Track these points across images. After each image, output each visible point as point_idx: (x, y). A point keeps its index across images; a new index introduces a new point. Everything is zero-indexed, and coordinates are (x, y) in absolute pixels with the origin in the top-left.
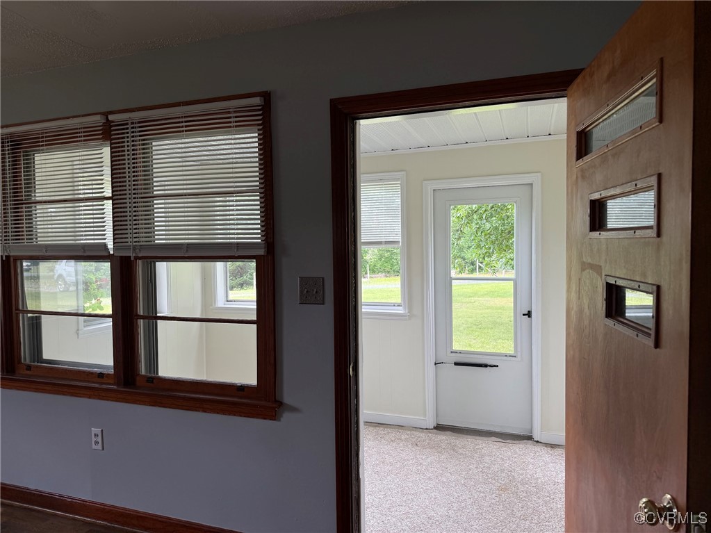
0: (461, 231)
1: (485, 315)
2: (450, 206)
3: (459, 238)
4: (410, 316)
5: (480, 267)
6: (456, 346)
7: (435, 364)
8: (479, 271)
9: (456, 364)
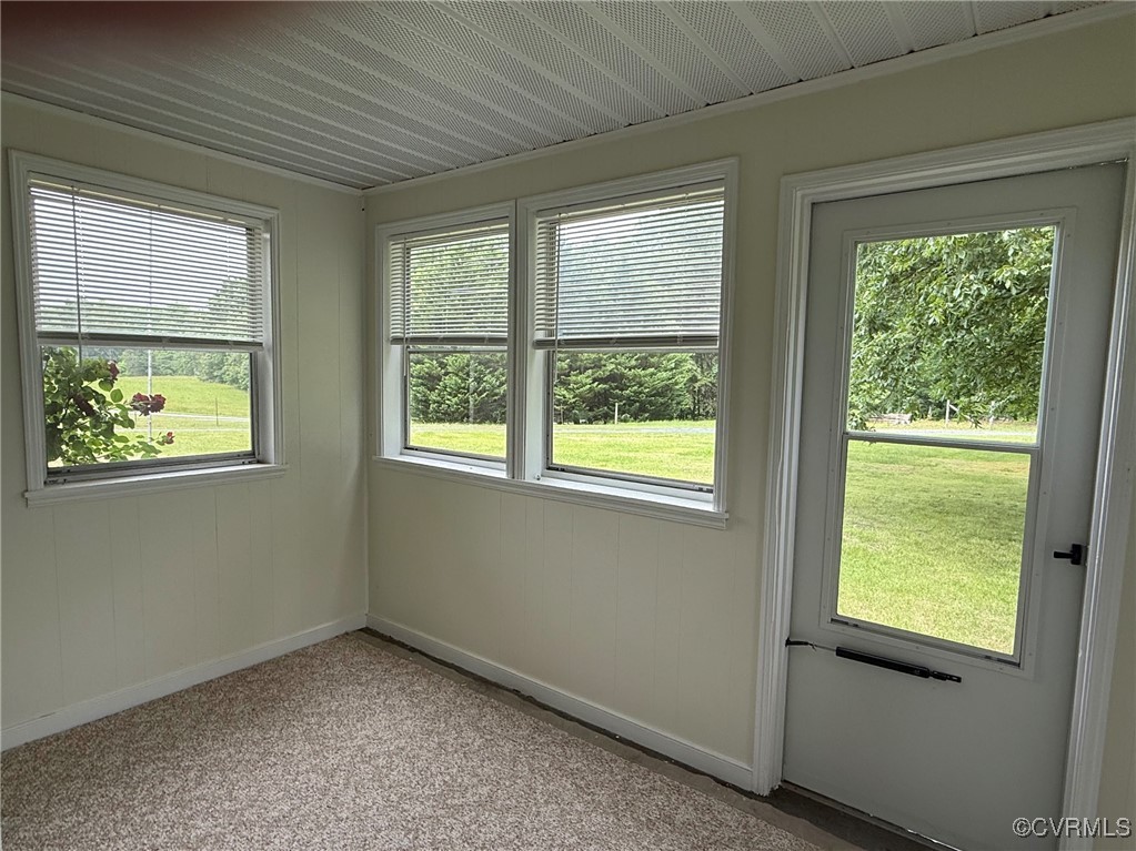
0: (918, 348)
1: (954, 490)
2: (856, 243)
3: (914, 360)
4: (730, 518)
5: (952, 412)
6: (848, 607)
7: (788, 643)
8: (950, 418)
9: (841, 652)
